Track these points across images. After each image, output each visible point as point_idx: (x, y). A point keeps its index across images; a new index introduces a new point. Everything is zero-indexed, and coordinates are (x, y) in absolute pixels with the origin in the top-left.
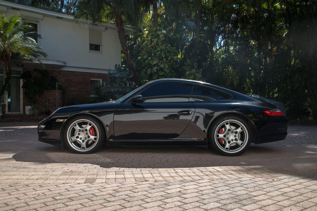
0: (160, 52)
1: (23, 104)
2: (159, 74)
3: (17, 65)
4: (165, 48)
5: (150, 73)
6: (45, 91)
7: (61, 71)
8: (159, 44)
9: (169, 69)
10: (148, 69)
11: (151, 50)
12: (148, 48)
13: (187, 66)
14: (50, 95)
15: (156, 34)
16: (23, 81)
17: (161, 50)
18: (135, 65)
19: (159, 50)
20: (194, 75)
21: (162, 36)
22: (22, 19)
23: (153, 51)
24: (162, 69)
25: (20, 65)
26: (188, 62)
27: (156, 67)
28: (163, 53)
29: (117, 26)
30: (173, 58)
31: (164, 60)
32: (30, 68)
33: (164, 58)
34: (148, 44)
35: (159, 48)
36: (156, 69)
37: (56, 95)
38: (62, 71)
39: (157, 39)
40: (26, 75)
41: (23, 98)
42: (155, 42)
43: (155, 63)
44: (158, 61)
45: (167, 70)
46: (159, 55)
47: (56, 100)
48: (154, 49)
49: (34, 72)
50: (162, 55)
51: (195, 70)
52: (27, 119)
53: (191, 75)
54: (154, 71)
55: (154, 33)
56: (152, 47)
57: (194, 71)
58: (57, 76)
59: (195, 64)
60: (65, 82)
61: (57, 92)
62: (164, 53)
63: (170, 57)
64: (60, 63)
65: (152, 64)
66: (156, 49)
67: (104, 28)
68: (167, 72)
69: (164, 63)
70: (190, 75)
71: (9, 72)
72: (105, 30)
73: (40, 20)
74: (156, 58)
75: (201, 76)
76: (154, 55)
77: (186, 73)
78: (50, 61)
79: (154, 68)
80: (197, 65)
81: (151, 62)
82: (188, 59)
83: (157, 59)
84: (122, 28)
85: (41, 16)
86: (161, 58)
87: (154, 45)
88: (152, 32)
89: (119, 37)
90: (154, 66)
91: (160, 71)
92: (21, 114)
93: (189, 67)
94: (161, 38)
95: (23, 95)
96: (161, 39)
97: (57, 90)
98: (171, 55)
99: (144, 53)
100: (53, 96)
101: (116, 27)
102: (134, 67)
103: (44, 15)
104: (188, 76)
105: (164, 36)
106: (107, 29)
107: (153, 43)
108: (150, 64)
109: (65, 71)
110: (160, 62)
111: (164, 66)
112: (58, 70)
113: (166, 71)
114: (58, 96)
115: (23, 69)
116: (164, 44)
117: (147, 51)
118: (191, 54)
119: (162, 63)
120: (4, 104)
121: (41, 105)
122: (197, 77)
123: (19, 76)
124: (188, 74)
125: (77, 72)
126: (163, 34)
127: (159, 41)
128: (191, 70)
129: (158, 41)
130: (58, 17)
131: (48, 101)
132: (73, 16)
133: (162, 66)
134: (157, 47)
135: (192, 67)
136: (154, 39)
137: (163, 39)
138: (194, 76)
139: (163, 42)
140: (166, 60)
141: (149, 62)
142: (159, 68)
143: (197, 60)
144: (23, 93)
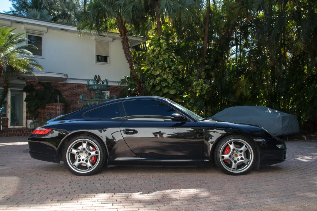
0: (162, 62)
1: (26, 117)
2: (162, 85)
3: (19, 78)
4: (168, 57)
5: (152, 84)
6: (47, 104)
7: (65, 83)
8: (162, 53)
9: (173, 79)
10: (151, 80)
11: (153, 60)
12: (151, 58)
13: (194, 76)
14: (52, 108)
15: (159, 42)
16: (26, 94)
17: (164, 60)
18: (139, 76)
19: (161, 60)
20: (202, 85)
21: (165, 45)
22: (27, 33)
23: (156, 60)
24: (165, 80)
25: (21, 78)
26: (195, 72)
27: (159, 78)
28: (165, 63)
29: (121, 36)
30: (178, 68)
31: (167, 69)
32: (33, 81)
33: (167, 68)
34: (150, 54)
35: (162, 57)
36: (159, 80)
37: (57, 108)
38: (67, 83)
39: (160, 48)
40: (29, 88)
41: (26, 111)
42: (157, 51)
43: (157, 73)
44: (160, 72)
45: (171, 80)
46: (162, 65)
47: (57, 113)
48: (157, 58)
49: (37, 85)
50: (165, 65)
51: (203, 80)
52: (27, 133)
53: (199, 85)
54: (157, 82)
55: (156, 42)
56: (154, 56)
57: (201, 81)
58: (61, 89)
59: (203, 73)
60: (70, 94)
61: (59, 105)
62: (167, 63)
63: (174, 66)
64: (61, 75)
65: (155, 75)
66: (159, 59)
67: (111, 39)
68: (171, 83)
69: (167, 73)
70: (197, 86)
71: (6, 85)
72: (113, 41)
73: (44, 33)
74: (159, 68)
75: (209, 87)
76: (156, 65)
77: (193, 84)
78: (49, 73)
79: (157, 79)
80: (205, 75)
81: (153, 72)
82: (194, 69)
83: (159, 70)
84: (126, 37)
85: (46, 29)
86: (164, 68)
87: (156, 55)
88: (154, 41)
89: (122, 47)
90: (157, 76)
91: (163, 82)
92: (24, 128)
93: (196, 77)
94: (164, 46)
95: (26, 109)
96: (163, 48)
97: (59, 104)
98: (176, 65)
99: (146, 63)
100: (54, 110)
101: (119, 37)
102: (139, 78)
103: (49, 28)
104: (196, 87)
105: (166, 45)
106: (114, 40)
107: (155, 52)
108: (152, 75)
109: (70, 83)
110: (163, 72)
111: (167, 76)
112: (62, 83)
113: (169, 82)
114: (59, 109)
115: (27, 82)
116: (167, 53)
117: (150, 61)
118: (199, 64)
119: (166, 73)
120: (6, 118)
121: (43, 118)
122: (205, 87)
123: (22, 89)
124: (195, 85)
125: (82, 84)
126: (165, 43)
127: (162, 50)
128: (199, 80)
129: (160, 50)
130: (62, 29)
131: (49, 115)
132: (77, 28)
133: (165, 76)
134: (160, 56)
135: (200, 77)
136: (156, 48)
137: (165, 48)
138: (201, 87)
139: (166, 51)
140: (169, 70)
141: (151, 73)
142: (162, 79)
143: (204, 69)
144: (26, 107)
